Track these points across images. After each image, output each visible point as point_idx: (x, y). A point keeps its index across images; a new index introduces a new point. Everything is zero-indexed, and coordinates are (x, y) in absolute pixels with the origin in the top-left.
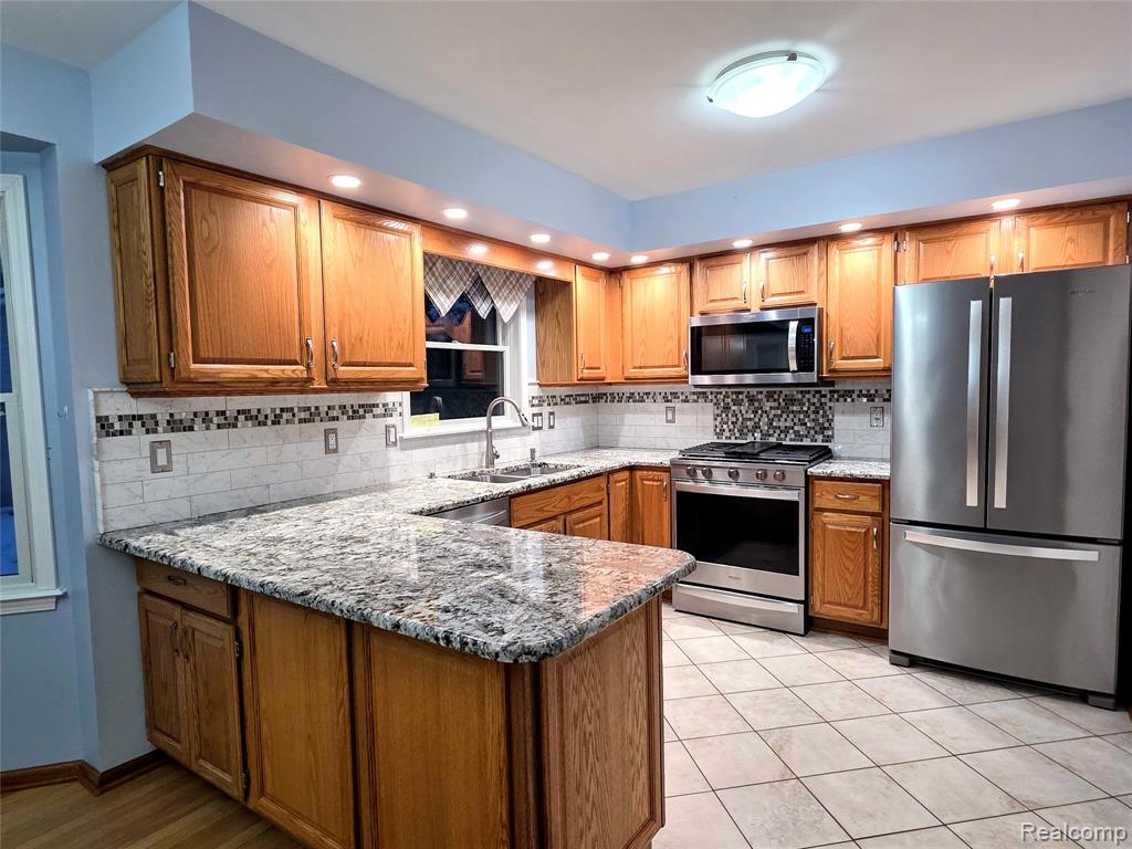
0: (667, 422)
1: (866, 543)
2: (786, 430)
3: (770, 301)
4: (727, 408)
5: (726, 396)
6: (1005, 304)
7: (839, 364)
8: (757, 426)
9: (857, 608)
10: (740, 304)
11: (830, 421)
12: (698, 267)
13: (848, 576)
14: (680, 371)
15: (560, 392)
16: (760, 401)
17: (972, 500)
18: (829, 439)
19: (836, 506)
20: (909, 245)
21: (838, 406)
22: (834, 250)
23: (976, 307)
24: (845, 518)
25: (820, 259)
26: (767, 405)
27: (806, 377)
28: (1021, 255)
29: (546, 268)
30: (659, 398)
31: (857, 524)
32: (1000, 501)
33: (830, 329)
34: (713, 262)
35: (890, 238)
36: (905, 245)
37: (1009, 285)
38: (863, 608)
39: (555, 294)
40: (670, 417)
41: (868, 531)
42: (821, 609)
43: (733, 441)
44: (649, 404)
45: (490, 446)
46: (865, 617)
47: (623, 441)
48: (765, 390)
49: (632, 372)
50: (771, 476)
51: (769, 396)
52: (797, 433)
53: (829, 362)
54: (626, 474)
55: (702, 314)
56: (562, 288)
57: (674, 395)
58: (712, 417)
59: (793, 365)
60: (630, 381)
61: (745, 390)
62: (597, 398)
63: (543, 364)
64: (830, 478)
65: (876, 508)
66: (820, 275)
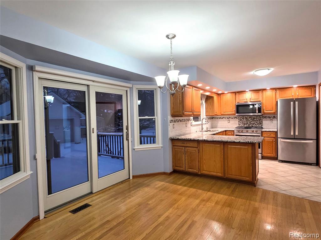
0: (228, 122)
1: (273, 143)
2: (253, 124)
3: (252, 100)
4: (241, 120)
5: (241, 118)
6: (297, 103)
7: (265, 112)
8: (247, 123)
9: (271, 154)
10: (245, 101)
11: (262, 122)
12: (237, 94)
13: (269, 148)
14: (234, 113)
15: (208, 117)
16: (248, 118)
17: (292, 134)
18: (262, 125)
19: (267, 136)
20: (278, 91)
21: (264, 119)
22: (264, 92)
23: (292, 103)
24: (268, 138)
25: (261, 93)
26: (249, 119)
27: (259, 114)
28: (298, 94)
29: (208, 94)
30: (226, 118)
31: (271, 139)
32: (297, 134)
33: (264, 105)
34: (240, 93)
35: (275, 90)
36: (277, 91)
37: (297, 100)
38: (272, 154)
39: (210, 99)
40: (229, 122)
41: (273, 141)
42: (265, 155)
43: (242, 126)
44: (224, 119)
45: (202, 127)
46: (273, 155)
47: (218, 126)
48: (249, 116)
49: (223, 113)
50: (255, 131)
51: (250, 117)
52: (256, 124)
53: (263, 111)
54: (225, 132)
55: (238, 102)
56: (212, 98)
57: (230, 118)
58: (238, 122)
59: (257, 112)
60: (222, 115)
61: (245, 117)
62: (213, 118)
63: (207, 112)
64: (266, 131)
65: (274, 136)
66: (261, 96)
